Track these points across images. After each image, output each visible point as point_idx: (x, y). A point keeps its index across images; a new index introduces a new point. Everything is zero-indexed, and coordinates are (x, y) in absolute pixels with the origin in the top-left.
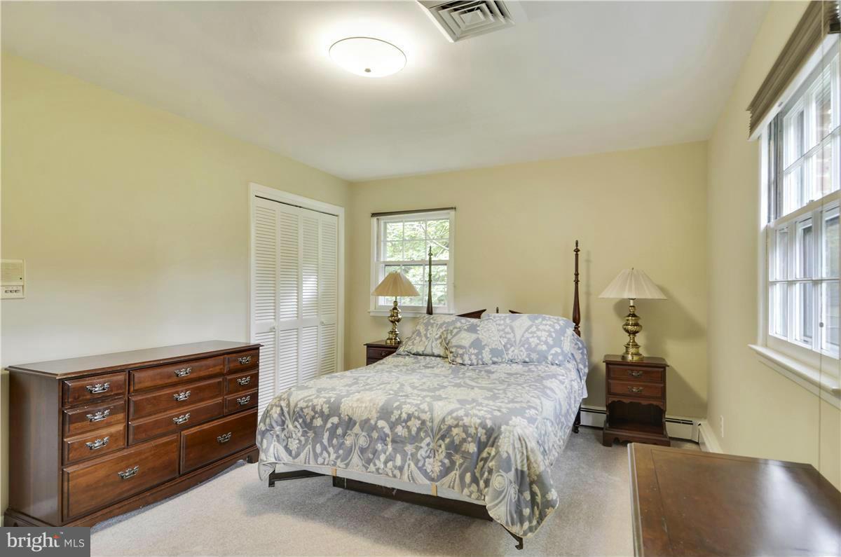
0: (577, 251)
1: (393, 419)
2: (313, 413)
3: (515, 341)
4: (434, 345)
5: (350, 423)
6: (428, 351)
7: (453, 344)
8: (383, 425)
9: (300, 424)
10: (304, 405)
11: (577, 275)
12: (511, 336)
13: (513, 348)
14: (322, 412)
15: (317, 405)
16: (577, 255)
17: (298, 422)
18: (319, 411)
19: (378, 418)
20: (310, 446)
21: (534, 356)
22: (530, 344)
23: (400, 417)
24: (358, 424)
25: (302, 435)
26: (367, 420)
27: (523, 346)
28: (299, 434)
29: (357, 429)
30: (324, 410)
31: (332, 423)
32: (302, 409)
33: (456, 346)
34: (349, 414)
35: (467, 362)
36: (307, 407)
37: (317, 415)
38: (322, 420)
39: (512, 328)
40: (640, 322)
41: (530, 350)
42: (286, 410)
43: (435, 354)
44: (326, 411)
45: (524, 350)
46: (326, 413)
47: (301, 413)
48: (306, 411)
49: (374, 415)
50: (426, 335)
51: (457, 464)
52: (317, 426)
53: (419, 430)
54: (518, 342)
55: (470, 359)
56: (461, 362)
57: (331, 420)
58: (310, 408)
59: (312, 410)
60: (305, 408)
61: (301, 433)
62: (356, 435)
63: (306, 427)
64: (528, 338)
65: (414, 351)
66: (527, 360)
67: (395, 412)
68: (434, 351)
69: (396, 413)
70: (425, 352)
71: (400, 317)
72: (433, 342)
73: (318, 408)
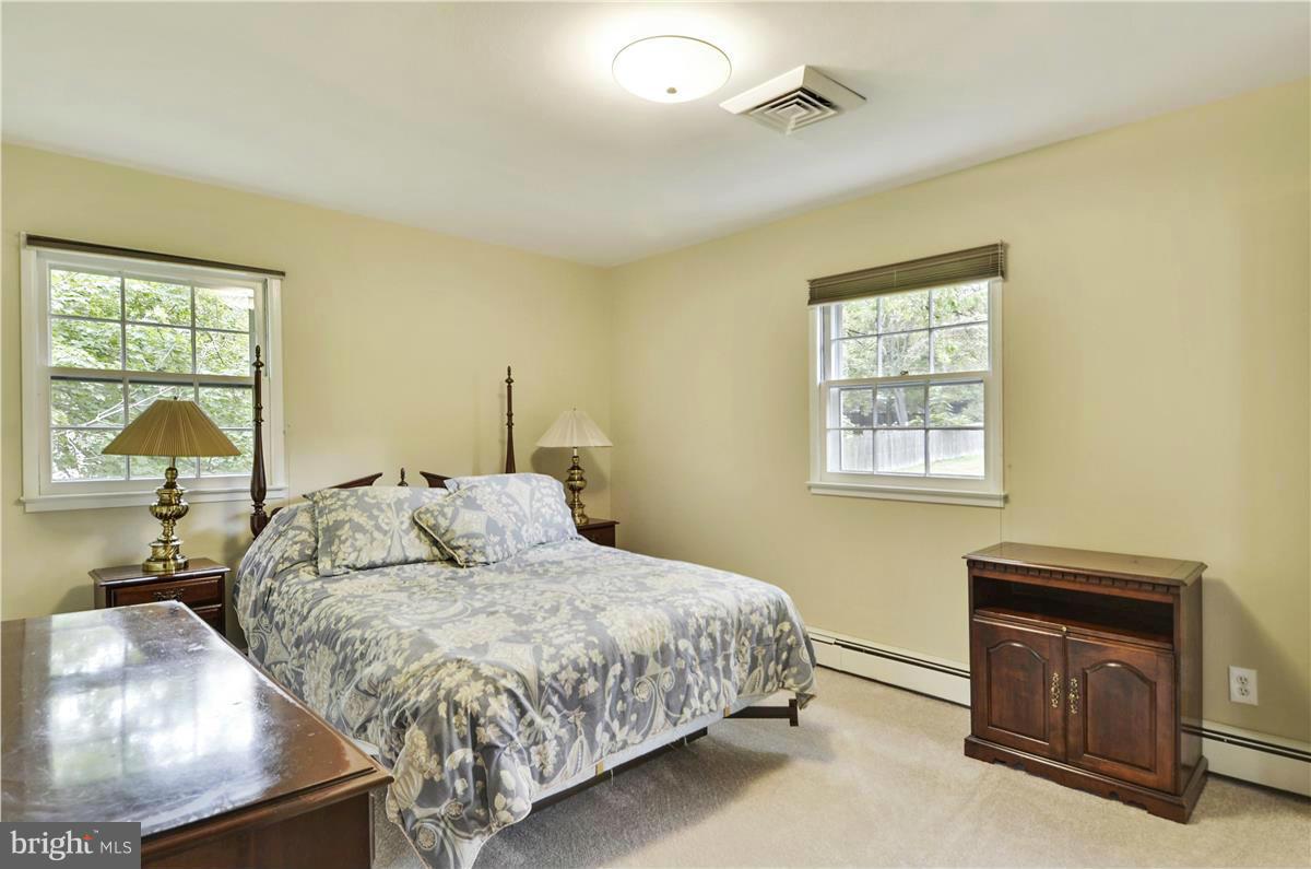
0: (509, 381)
1: (692, 631)
2: (576, 675)
3: (525, 516)
4: (405, 541)
5: (640, 663)
6: (397, 555)
7: (458, 533)
8: (686, 646)
9: (556, 707)
10: (554, 667)
11: (510, 415)
12: (515, 508)
13: (525, 528)
14: (593, 666)
15: (579, 657)
16: (509, 388)
17: (552, 704)
18: (587, 666)
19: (676, 639)
20: (582, 737)
21: (553, 533)
22: (543, 516)
23: (699, 626)
24: (651, 660)
25: (561, 727)
26: (664, 649)
27: (537, 520)
28: (556, 727)
29: (652, 667)
30: (594, 660)
31: (615, 676)
32: (555, 677)
33: (463, 537)
34: (635, 650)
35: (492, 558)
36: (563, 668)
37: (585, 675)
38: (596, 679)
39: (509, 496)
40: (584, 476)
41: (547, 525)
42: (520, 692)
43: (411, 559)
44: (599, 660)
45: (539, 527)
46: (600, 665)
47: (555, 684)
48: (562, 676)
49: (669, 637)
50: (378, 528)
51: (760, 658)
52: (590, 695)
53: (723, 632)
54: (529, 516)
55: (495, 553)
56: (484, 560)
57: (611, 674)
58: (570, 668)
59: (574, 670)
60: (560, 672)
61: (558, 723)
62: (655, 677)
63: (566, 708)
64: (538, 510)
65: (364, 561)
66: (544, 540)
67: (689, 621)
68: (408, 554)
69: (692, 623)
70: (388, 561)
71: (184, 503)
72: (401, 538)
73: (583, 662)
